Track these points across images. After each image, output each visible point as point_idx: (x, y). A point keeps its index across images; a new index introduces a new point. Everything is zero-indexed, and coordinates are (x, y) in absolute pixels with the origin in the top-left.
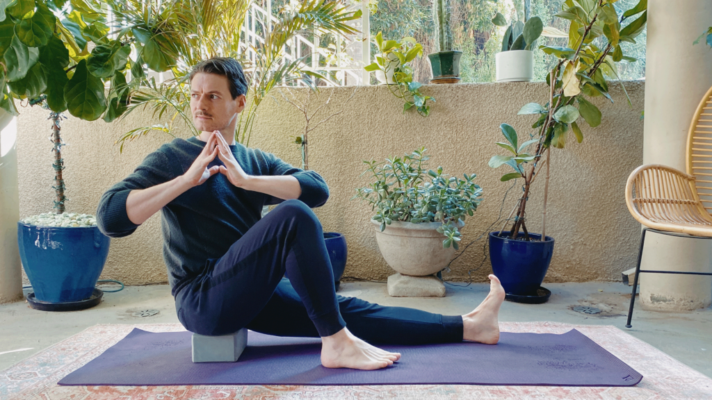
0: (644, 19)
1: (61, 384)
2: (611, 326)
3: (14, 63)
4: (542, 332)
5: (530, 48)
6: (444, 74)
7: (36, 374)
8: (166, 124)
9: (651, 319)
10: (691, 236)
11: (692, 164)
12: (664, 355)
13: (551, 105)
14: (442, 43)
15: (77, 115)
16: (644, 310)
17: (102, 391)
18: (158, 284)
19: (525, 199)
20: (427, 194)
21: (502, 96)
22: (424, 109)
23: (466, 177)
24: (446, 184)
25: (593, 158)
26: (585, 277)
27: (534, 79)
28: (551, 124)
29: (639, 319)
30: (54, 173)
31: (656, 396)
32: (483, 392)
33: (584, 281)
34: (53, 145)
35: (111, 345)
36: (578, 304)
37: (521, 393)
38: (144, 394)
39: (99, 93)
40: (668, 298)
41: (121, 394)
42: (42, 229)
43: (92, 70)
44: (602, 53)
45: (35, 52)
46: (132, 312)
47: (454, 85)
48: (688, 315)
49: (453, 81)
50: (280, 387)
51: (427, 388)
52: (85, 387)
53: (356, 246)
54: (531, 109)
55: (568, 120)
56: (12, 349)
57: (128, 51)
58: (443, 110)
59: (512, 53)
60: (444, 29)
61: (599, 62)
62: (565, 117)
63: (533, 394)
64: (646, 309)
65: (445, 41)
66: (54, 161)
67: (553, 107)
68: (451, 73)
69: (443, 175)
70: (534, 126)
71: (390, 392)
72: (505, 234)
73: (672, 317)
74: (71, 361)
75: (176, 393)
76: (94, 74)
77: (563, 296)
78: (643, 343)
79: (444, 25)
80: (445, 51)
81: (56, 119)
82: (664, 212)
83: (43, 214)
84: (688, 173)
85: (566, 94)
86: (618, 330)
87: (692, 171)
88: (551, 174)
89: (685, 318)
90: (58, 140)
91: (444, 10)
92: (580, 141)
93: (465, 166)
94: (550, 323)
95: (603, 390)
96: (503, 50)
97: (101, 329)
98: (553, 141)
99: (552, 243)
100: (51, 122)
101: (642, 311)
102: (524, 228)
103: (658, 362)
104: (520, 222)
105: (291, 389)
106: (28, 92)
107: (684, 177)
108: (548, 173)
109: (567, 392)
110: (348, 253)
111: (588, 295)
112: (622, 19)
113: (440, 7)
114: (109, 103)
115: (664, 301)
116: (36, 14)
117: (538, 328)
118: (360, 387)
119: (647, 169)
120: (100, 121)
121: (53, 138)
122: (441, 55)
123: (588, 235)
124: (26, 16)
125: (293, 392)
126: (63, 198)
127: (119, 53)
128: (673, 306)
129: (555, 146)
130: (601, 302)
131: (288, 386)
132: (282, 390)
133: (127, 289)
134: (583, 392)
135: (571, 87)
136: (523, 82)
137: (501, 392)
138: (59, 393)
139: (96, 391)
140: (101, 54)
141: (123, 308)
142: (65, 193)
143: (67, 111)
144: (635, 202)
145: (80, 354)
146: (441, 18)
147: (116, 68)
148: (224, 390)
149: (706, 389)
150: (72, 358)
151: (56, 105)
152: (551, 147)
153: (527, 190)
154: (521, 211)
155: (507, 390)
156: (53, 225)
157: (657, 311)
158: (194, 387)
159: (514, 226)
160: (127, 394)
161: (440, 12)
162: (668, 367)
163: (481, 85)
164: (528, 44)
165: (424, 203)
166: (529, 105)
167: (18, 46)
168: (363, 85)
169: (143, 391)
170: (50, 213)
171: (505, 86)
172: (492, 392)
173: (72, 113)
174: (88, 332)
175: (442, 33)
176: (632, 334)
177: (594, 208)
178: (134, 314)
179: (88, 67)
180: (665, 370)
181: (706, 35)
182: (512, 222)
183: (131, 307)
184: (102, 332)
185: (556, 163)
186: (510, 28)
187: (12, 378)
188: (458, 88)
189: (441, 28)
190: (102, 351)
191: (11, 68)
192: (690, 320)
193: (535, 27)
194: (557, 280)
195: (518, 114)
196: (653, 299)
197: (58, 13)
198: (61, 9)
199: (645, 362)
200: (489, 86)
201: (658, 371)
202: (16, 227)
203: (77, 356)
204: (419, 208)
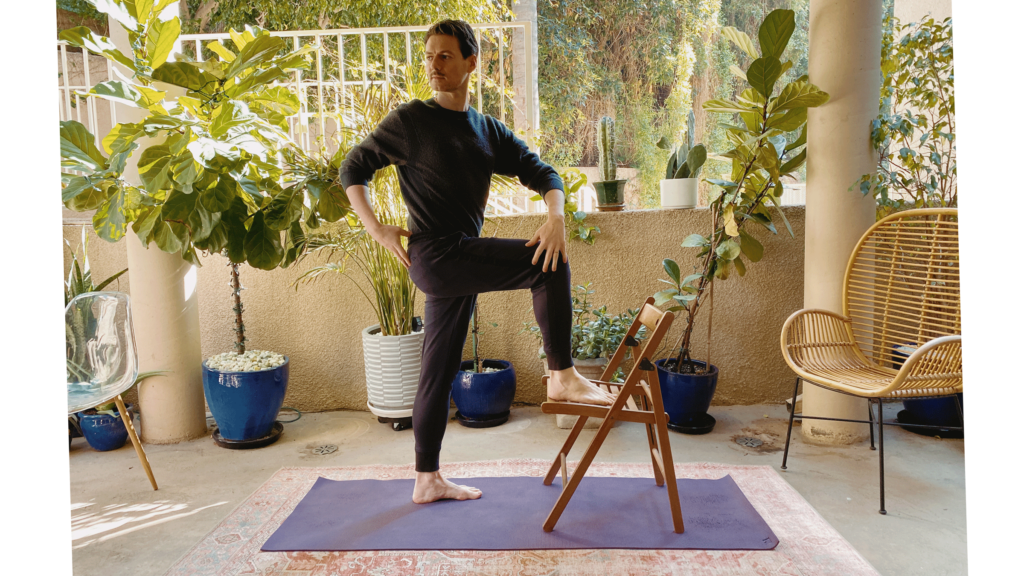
0: (804, 154)
1: (263, 550)
2: (768, 466)
3: (198, 224)
4: (700, 477)
5: (694, 175)
6: (608, 202)
7: (239, 537)
8: (339, 263)
9: (809, 455)
10: (839, 391)
11: (848, 306)
12: (809, 507)
13: (713, 239)
14: (606, 171)
15: (255, 266)
16: (804, 443)
17: (301, 559)
18: (333, 410)
19: (689, 330)
20: (592, 336)
21: (667, 223)
22: (590, 238)
23: (630, 312)
24: (611, 323)
25: (758, 283)
26: (752, 400)
27: (698, 207)
28: (714, 258)
29: (798, 455)
30: (234, 315)
31: (789, 562)
32: (634, 559)
33: (751, 403)
34: (233, 290)
35: (300, 498)
36: (741, 433)
37: (669, 559)
38: (337, 562)
39: (275, 242)
40: (828, 432)
41: (317, 561)
42: (225, 375)
43: (269, 224)
44: (764, 187)
45: (218, 215)
46: (312, 448)
47: (619, 213)
48: (846, 451)
49: (618, 209)
50: (455, 553)
51: (585, 555)
52: (285, 553)
53: (525, 371)
54: (693, 241)
55: (729, 256)
56: (212, 503)
57: (301, 200)
58: (607, 237)
59: (675, 182)
60: (609, 157)
61: (762, 195)
62: (727, 253)
63: (679, 560)
64: (806, 442)
65: (610, 169)
66: (234, 305)
67: (715, 241)
68: (616, 201)
69: (608, 315)
70: (698, 256)
71: (553, 559)
72: (671, 361)
73: (831, 453)
74: (267, 519)
75: (366, 561)
76: (271, 228)
77: (727, 425)
78: (793, 490)
79: (608, 152)
80: (610, 180)
81: (235, 267)
82: (819, 357)
83: (224, 354)
84: (844, 315)
85: (728, 232)
86: (774, 471)
87: (849, 313)
88: (715, 305)
89: (842, 455)
90: (237, 285)
91: (608, 138)
92: (742, 274)
93: (631, 291)
94: (709, 463)
95: (742, 555)
96: (668, 177)
97: (287, 475)
98: (716, 273)
99: (717, 374)
100: (230, 268)
101: (802, 445)
102: (689, 358)
103: (801, 517)
104: (686, 352)
105: (466, 556)
106: (210, 246)
107: (842, 319)
108: (712, 305)
109: (710, 558)
110: (517, 379)
111: (753, 422)
112: (784, 153)
113: (604, 135)
114: (286, 252)
115: (824, 434)
116: (219, 184)
117: (697, 472)
118: (526, 552)
119: (807, 313)
120: (278, 268)
121: (233, 283)
122: (606, 185)
123: (754, 358)
124: (210, 187)
125: (467, 559)
126: (242, 339)
127: (294, 204)
128: (832, 440)
129: (718, 277)
130: (764, 432)
131: (462, 552)
132: (457, 557)
133: (304, 417)
134: (724, 558)
135: (731, 227)
136: (688, 210)
137: (650, 558)
138: (263, 561)
139: (295, 559)
140: (278, 207)
141: (303, 443)
142: (245, 334)
143: (246, 262)
144: (790, 349)
145: (275, 510)
146: (605, 145)
147: (292, 220)
148: (407, 557)
149: (836, 552)
150: (267, 516)
151: (235, 257)
152: (715, 278)
153: (691, 320)
154: (686, 342)
155: (656, 555)
156: (235, 369)
157: (816, 445)
158: (381, 553)
159: (679, 357)
160: (323, 562)
161: (604, 141)
162: (808, 522)
163: (645, 213)
164: (692, 171)
165: (589, 343)
166: (692, 236)
167: (201, 209)
168: (529, 214)
169: (334, 558)
170: (231, 353)
171: (670, 214)
172: (643, 558)
173: (252, 264)
174: (275, 479)
175: (606, 160)
176: (785, 478)
177: (760, 332)
178: (314, 451)
179: (265, 222)
180: (806, 527)
181: (859, 183)
182: (677, 352)
183: (310, 441)
184: (288, 479)
185: (722, 288)
186: (674, 155)
187: (219, 542)
188: (622, 215)
189: (605, 156)
190: (293, 505)
191: (195, 230)
192: (846, 457)
193: (699, 155)
194: (725, 403)
195: (683, 245)
196: (814, 432)
197: (238, 177)
198: (240, 173)
199: (789, 517)
200: (653, 214)
201: (799, 529)
202: (201, 371)
203: (271, 512)
204: (584, 345)
